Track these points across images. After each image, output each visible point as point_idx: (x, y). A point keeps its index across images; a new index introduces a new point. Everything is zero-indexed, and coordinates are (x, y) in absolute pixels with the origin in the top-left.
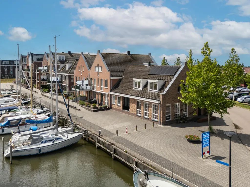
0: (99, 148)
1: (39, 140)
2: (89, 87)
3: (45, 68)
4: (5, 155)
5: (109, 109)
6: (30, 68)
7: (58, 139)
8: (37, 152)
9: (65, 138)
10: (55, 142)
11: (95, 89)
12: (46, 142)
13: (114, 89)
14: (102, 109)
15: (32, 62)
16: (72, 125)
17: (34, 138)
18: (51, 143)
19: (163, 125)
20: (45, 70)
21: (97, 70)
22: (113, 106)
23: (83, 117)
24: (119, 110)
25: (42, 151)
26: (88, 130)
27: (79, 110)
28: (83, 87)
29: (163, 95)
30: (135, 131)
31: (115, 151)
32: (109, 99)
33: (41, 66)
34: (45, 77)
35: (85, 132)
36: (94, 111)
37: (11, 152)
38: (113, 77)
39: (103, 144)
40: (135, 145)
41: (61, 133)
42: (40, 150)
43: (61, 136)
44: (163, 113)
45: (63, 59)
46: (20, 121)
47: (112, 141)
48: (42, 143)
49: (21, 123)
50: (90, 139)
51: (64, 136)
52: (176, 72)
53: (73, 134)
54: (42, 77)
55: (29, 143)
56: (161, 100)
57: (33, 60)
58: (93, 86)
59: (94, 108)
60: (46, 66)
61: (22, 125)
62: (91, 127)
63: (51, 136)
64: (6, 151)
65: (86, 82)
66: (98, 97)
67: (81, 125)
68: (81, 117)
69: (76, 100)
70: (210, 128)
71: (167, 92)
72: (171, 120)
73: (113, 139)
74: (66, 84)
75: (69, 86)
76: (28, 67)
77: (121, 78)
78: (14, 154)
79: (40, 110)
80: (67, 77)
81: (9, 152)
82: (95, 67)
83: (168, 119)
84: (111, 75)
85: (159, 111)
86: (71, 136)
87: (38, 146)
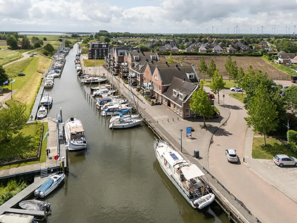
0: (149, 128)
1: (123, 122)
2: (151, 88)
3: (126, 64)
4: (110, 127)
5: (161, 104)
6: (116, 61)
7: (131, 122)
8: (122, 127)
9: (134, 122)
10: (130, 123)
11: (154, 89)
12: (126, 123)
13: (164, 92)
14: (157, 104)
15: (117, 56)
16: (139, 114)
17: (121, 120)
18: (128, 124)
19: (184, 119)
20: (126, 65)
21: (155, 78)
22: (163, 103)
23: (145, 109)
24: (166, 106)
25: (124, 127)
26: (145, 119)
27: (144, 103)
28: (147, 88)
29: (184, 103)
30: (167, 121)
31: (155, 131)
32: (161, 98)
33: (123, 62)
34: (126, 70)
35: (144, 119)
36: (152, 105)
37: (113, 126)
38: (163, 85)
39: (151, 127)
40: (163, 129)
41: (133, 119)
42: (123, 127)
43: (132, 120)
44: (184, 113)
45: (138, 58)
46: (114, 109)
47: (154, 126)
48: (124, 123)
49: (114, 110)
50: (146, 123)
51: (134, 121)
52: (194, 89)
53: (139, 120)
54: (123, 70)
55: (119, 122)
56: (183, 106)
57: (117, 54)
58: (154, 87)
59: (152, 103)
60: (126, 62)
61: (115, 111)
62: (147, 117)
63: (128, 120)
64: (110, 125)
65: (150, 84)
66: (156, 95)
67: (143, 115)
68: (144, 109)
69: (143, 95)
70: (205, 124)
71: (186, 102)
72: (189, 116)
73: (155, 125)
74: (139, 79)
75: (141, 82)
76: (114, 58)
77: (169, 85)
78: (114, 127)
79: (123, 101)
80: (140, 75)
81: (112, 126)
82: (155, 76)
83: (187, 116)
84: (163, 84)
85: (182, 111)
86: (137, 121)
87: (123, 125)
